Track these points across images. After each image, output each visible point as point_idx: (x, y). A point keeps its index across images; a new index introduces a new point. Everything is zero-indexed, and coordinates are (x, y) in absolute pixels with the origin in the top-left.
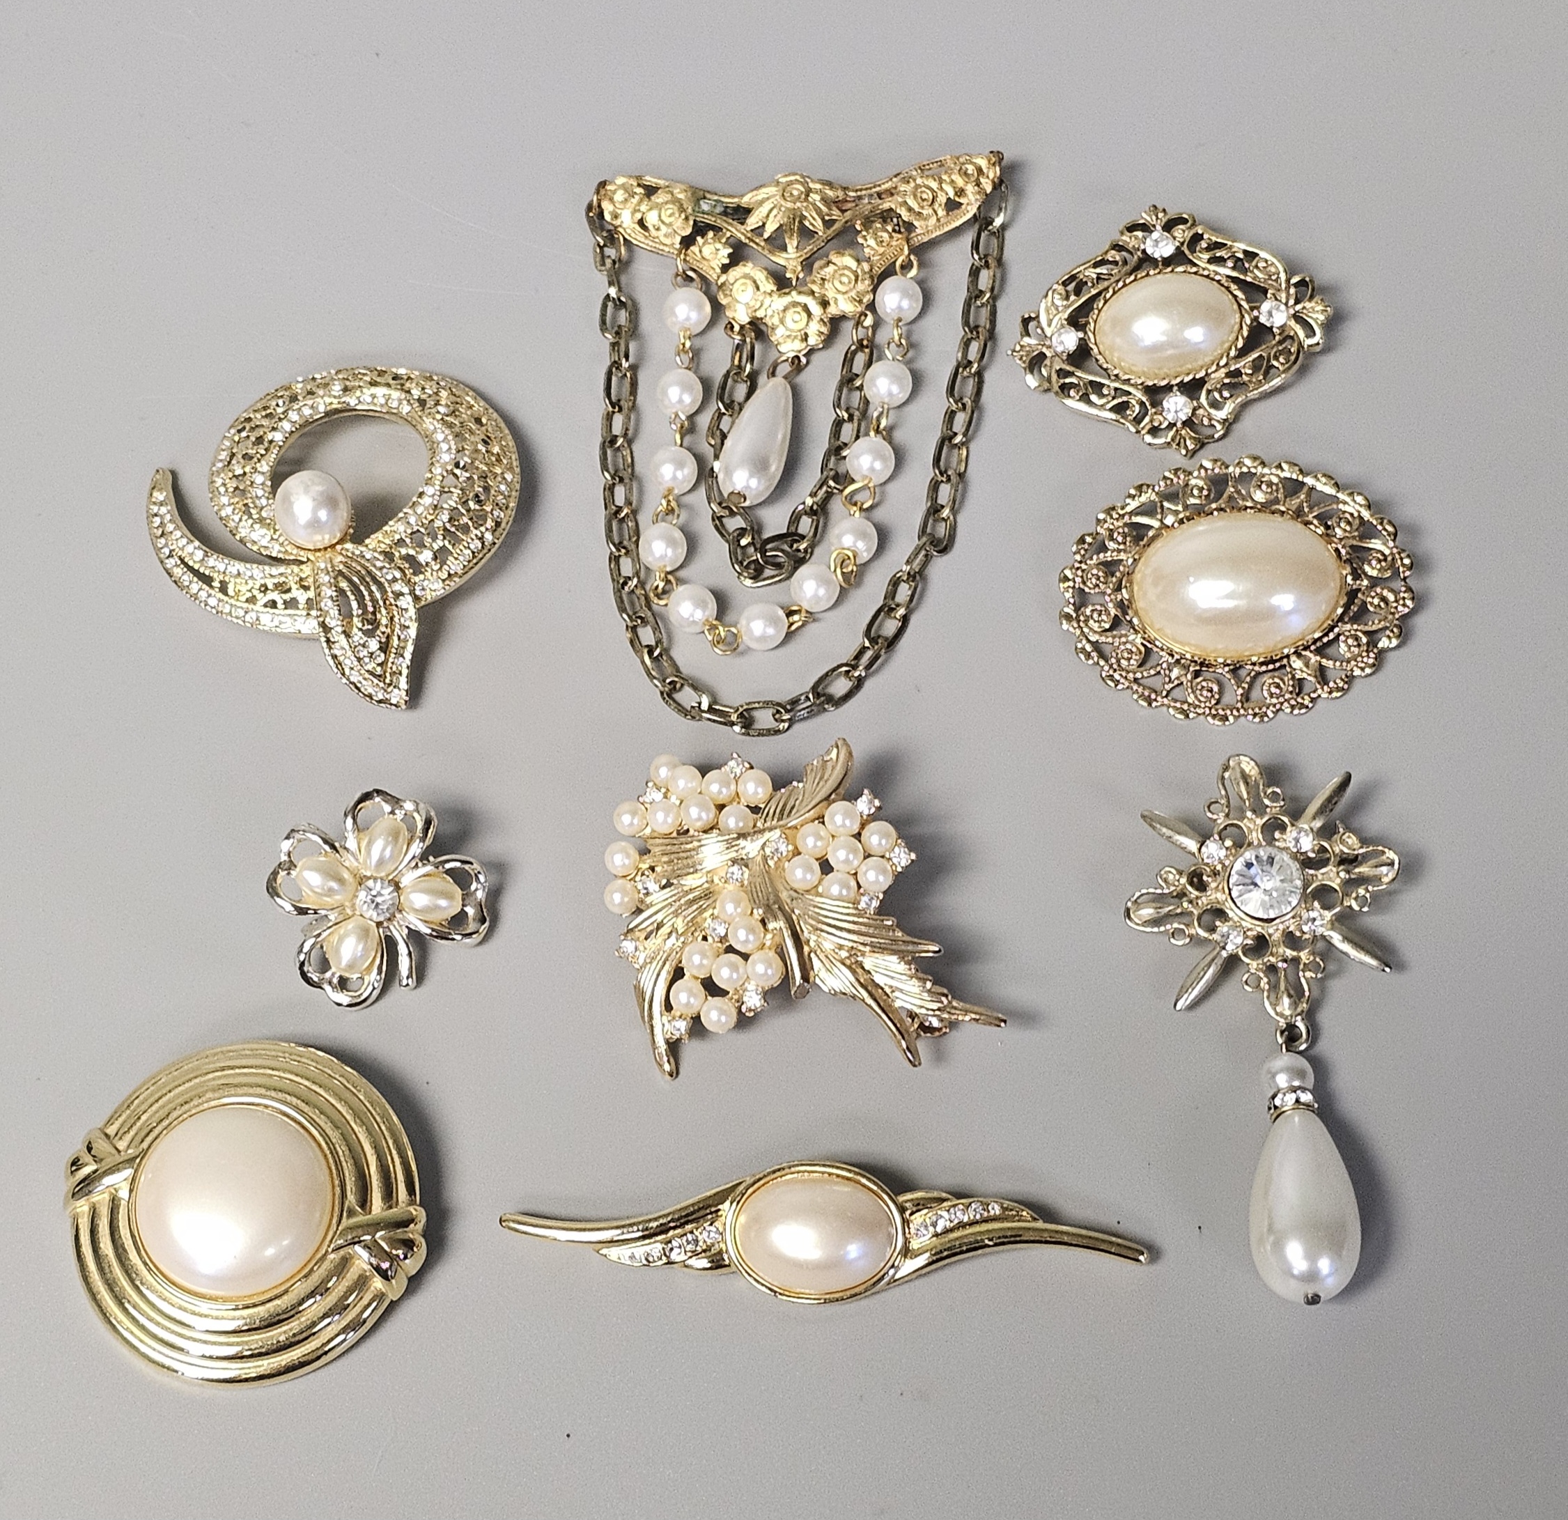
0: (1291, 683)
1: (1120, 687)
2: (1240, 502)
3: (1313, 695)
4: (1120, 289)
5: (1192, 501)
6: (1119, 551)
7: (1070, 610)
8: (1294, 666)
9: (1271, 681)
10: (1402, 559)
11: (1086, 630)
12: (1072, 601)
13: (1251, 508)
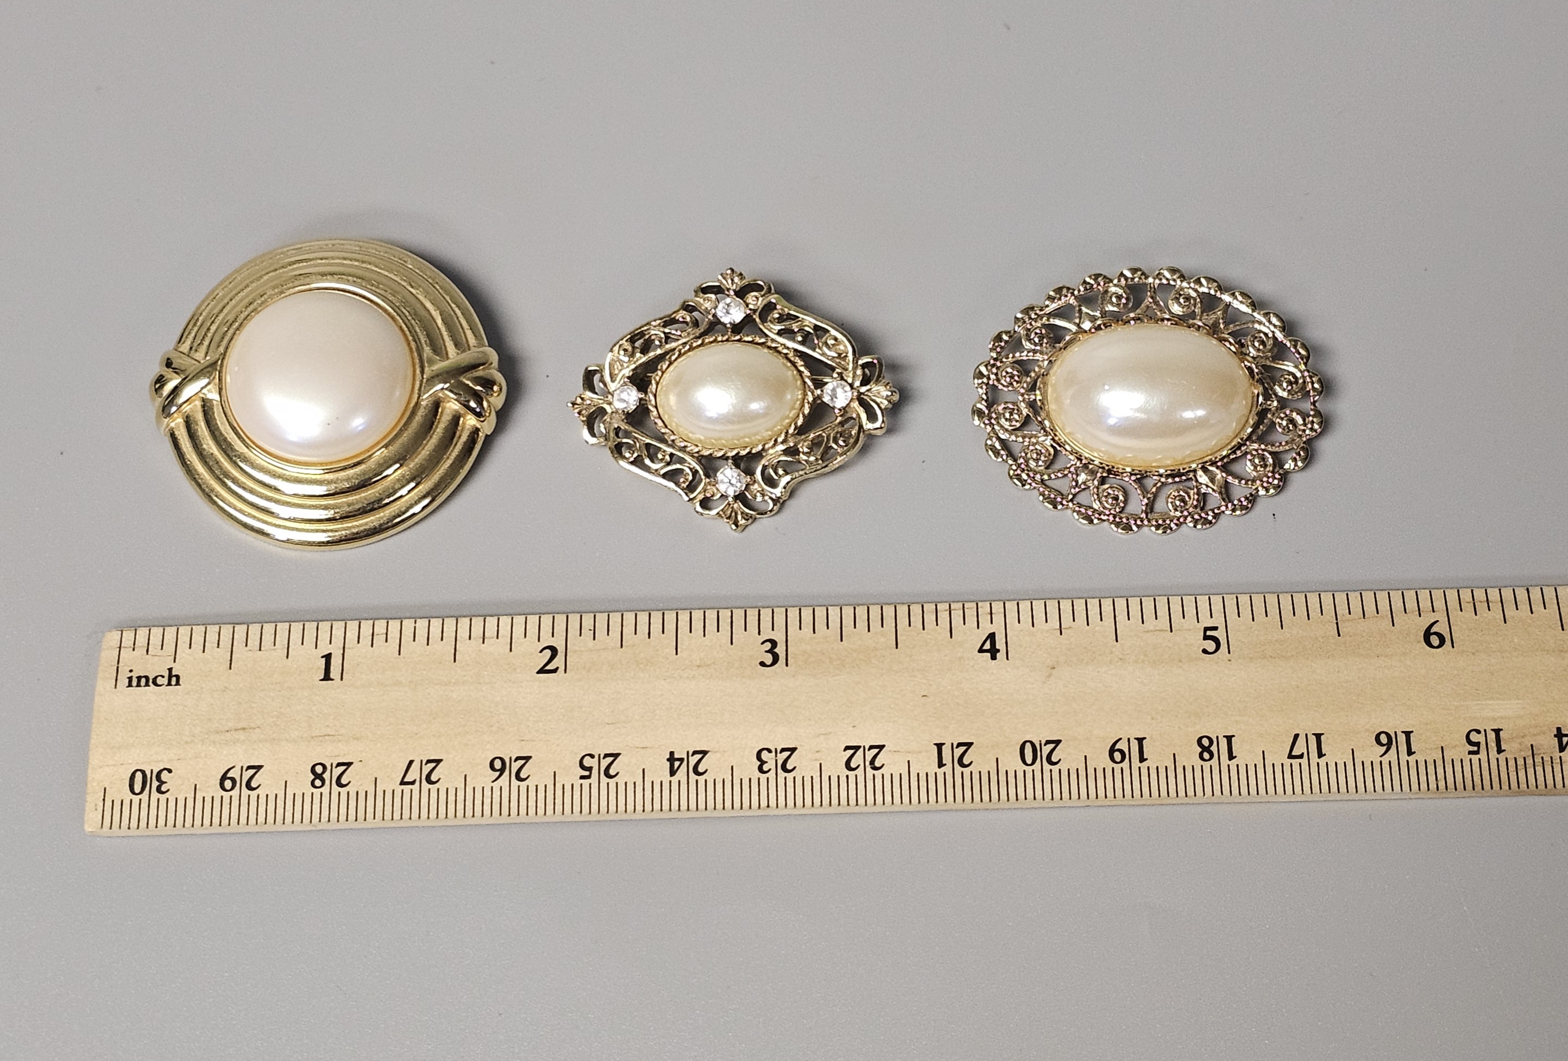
0: (1196, 497)
1: (1027, 487)
2: (1158, 313)
3: (1216, 511)
4: (685, 353)
5: (1110, 308)
6: (1035, 352)
7: (982, 406)
8: (1200, 480)
9: (1176, 494)
10: (1313, 383)
11: (996, 427)
12: (984, 397)
13: (1168, 320)
